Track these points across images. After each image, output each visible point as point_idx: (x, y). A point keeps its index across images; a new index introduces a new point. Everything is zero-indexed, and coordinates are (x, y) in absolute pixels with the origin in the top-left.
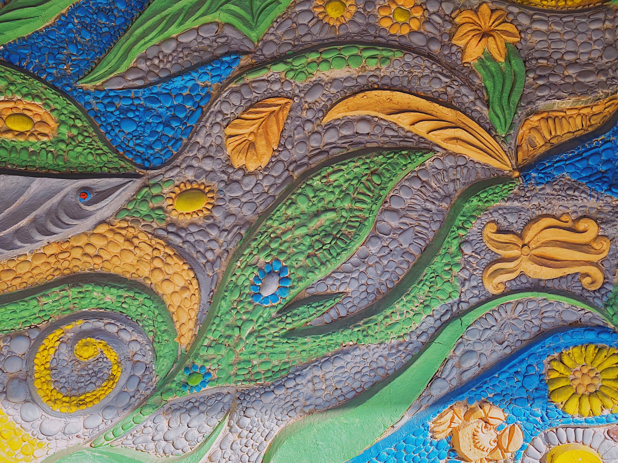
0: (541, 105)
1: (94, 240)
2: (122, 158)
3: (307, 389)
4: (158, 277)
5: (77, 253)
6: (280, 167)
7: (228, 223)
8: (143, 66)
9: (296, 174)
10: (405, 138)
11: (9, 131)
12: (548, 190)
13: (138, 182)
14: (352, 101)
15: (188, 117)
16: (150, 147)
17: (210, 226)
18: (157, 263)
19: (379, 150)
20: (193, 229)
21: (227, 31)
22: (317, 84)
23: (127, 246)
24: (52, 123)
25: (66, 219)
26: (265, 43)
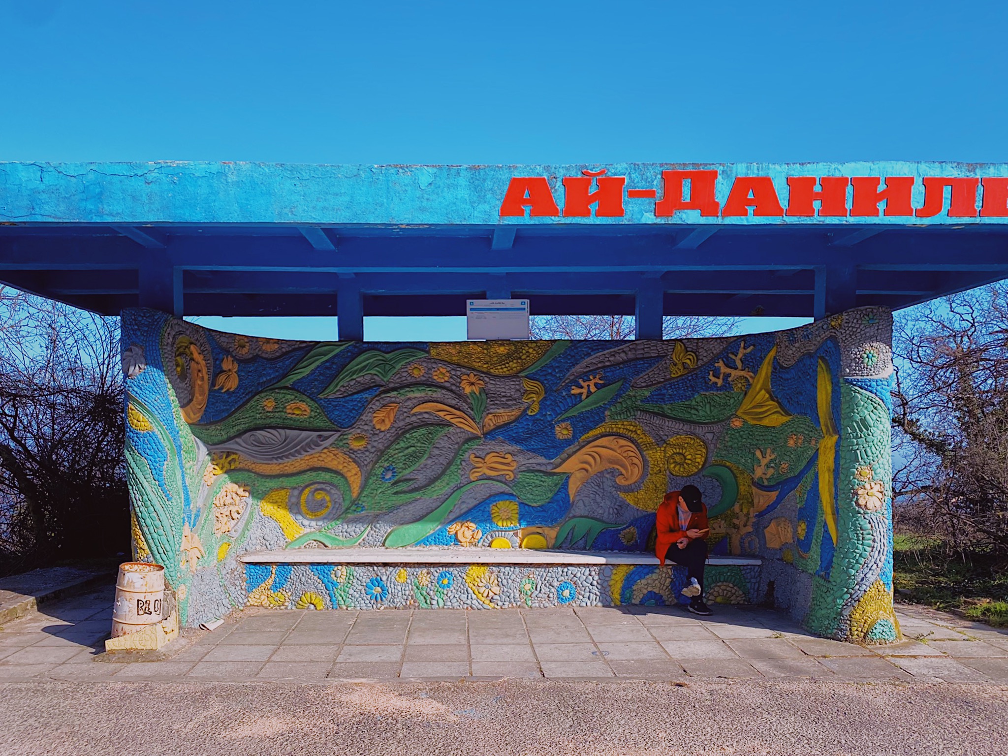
0: (492, 411)
1: (322, 455)
2: (333, 424)
3: (401, 514)
4: (345, 470)
5: (315, 459)
6: (394, 429)
7: (374, 449)
8: (342, 389)
9: (400, 432)
10: (442, 420)
11: (294, 414)
12: (493, 443)
13: (339, 433)
14: (422, 406)
15: (359, 409)
16: (344, 420)
17: (366, 451)
18: (345, 464)
19: (432, 424)
20: (359, 452)
21: (375, 377)
22: (409, 399)
23: (334, 457)
24: (309, 411)
25: (313, 447)
26: (390, 382)
